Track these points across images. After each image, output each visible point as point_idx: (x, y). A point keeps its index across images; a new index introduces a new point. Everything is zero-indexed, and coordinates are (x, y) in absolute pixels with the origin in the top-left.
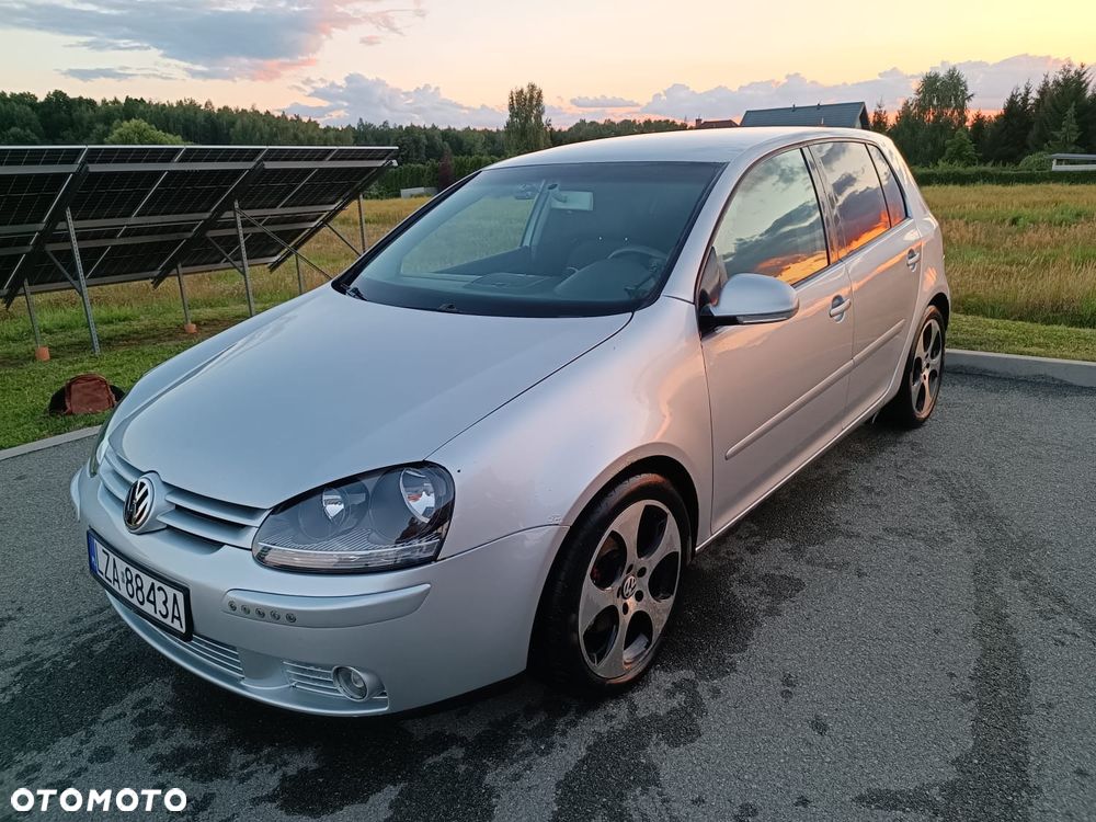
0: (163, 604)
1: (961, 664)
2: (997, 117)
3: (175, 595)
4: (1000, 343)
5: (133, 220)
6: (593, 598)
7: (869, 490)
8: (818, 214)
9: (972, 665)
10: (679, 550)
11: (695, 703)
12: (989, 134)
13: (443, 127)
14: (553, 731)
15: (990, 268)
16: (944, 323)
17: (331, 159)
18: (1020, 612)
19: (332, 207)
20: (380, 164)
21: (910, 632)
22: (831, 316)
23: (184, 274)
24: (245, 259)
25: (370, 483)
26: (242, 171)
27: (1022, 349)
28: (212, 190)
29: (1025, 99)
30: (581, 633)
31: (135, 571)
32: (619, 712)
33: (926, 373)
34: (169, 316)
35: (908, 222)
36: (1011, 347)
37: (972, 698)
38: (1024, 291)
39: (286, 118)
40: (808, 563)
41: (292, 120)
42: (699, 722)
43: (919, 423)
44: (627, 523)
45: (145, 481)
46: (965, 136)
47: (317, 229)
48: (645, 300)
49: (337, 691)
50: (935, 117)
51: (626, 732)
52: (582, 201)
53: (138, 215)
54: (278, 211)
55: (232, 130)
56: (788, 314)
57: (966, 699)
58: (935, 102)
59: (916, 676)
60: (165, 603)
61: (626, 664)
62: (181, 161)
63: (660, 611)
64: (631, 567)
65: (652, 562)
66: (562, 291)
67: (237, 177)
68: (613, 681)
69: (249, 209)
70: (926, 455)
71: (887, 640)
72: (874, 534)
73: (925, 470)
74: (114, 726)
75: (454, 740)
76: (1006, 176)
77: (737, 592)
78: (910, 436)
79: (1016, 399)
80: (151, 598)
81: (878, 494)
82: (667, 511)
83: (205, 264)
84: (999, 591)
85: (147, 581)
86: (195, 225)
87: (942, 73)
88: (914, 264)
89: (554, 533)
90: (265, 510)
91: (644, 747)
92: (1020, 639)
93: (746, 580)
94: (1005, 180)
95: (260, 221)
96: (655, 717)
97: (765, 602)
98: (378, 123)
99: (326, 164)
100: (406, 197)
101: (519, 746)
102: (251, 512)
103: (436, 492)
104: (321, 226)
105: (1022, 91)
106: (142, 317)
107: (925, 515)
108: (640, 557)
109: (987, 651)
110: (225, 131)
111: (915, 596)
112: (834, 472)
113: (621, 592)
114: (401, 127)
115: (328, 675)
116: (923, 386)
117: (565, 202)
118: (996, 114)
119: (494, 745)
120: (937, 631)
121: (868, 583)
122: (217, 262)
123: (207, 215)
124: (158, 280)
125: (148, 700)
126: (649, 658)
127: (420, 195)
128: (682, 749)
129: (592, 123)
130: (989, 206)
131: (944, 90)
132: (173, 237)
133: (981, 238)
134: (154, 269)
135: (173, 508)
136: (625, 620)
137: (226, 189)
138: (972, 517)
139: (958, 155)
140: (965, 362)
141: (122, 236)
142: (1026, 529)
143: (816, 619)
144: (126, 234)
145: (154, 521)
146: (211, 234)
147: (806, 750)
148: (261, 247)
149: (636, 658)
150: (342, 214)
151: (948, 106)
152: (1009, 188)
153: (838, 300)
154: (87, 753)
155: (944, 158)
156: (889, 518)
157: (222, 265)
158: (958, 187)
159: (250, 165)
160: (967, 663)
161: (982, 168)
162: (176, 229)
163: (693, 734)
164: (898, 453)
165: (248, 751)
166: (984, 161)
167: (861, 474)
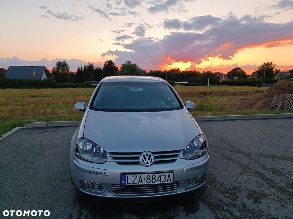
2: (76, 73)
3: (169, 174)
29: (81, 69)
31: (152, 175)
45: (147, 153)
49: (197, 183)
50: (62, 72)
58: (61, 68)
60: (165, 178)
80: (159, 179)
87: (62, 61)
115: (196, 180)
131: (63, 65)
151: (65, 69)
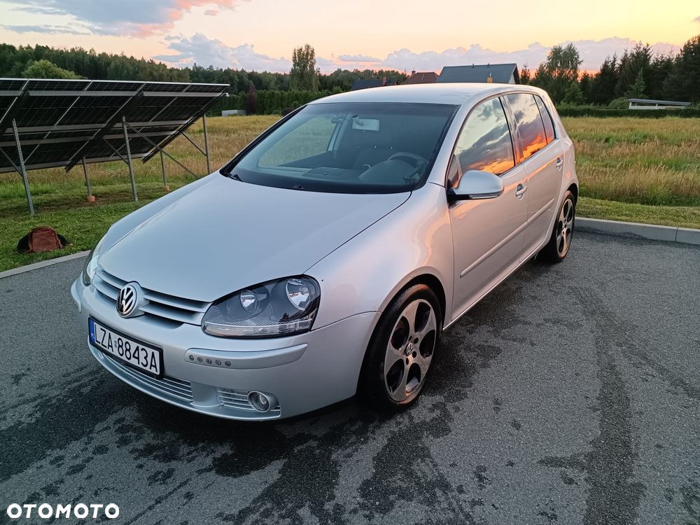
0: (143, 359)
1: (592, 392)
2: (597, 75)
3: (153, 353)
4: (604, 214)
5: (55, 127)
6: (392, 354)
7: (534, 298)
8: (508, 131)
9: (598, 392)
10: (436, 329)
11: (446, 416)
12: (591, 86)
13: (249, 71)
14: (367, 431)
15: (594, 168)
16: (575, 201)
17: (187, 91)
18: (622, 364)
19: (186, 122)
20: (218, 95)
21: (562, 375)
22: (517, 196)
23: (87, 163)
24: (129, 155)
25: (269, 287)
26: (128, 97)
27: (617, 217)
28: (108, 109)
29: (613, 64)
30: (386, 374)
31: (125, 340)
32: (404, 420)
33: (565, 230)
34: (75, 190)
35: (557, 141)
36: (611, 216)
37: (599, 410)
38: (614, 183)
39: (145, 61)
40: (503, 338)
41: (148, 63)
42: (449, 424)
43: (560, 260)
44: (410, 312)
45: (130, 287)
46: (576, 86)
47: (175, 136)
48: (417, 184)
49: (250, 407)
50: (559, 74)
51: (409, 431)
52: (373, 125)
53: (58, 125)
54: (150, 123)
55: (108, 68)
56: (498, 194)
57: (595, 410)
59: (567, 398)
60: (146, 358)
61: (407, 392)
62: (89, 90)
63: (425, 363)
64: (411, 337)
65: (421, 335)
66: (363, 178)
67: (124, 102)
68: (401, 403)
69: (131, 122)
70: (565, 278)
71: (550, 379)
72: (539, 322)
73: (565, 286)
74: (105, 433)
75: (310, 437)
76: (601, 112)
77: (464, 355)
78: (556, 267)
79: (614, 246)
80: (136, 355)
81: (539, 300)
82: (430, 306)
83: (100, 157)
84: (610, 353)
85: (134, 345)
86: (95, 132)
87: (564, 47)
88: (559, 166)
89: (374, 316)
90: (209, 303)
91: (419, 438)
92: (623, 378)
93: (468, 348)
94: (601, 114)
95: (138, 129)
96: (424, 423)
97: (480, 361)
98: (206, 67)
99: (183, 94)
100: (225, 116)
101: (348, 440)
102: (200, 304)
103: (310, 292)
104: (178, 134)
105: (612, 59)
106: (57, 191)
107: (567, 312)
108: (416, 332)
109: (605, 385)
110: (104, 69)
111: (564, 356)
112: (514, 288)
113: (405, 352)
114: (221, 70)
115: (246, 398)
116: (563, 238)
117: (362, 125)
118: (596, 73)
119: (334, 439)
120: (577, 375)
121: (537, 349)
122: (109, 156)
123: (104, 125)
124: (69, 167)
125: (123, 419)
126: (419, 391)
127: (235, 115)
128: (441, 439)
129: (346, 71)
130: (591, 130)
131: (564, 58)
132: (81, 139)
133: (587, 150)
134: (67, 160)
135: (148, 303)
136: (407, 367)
137: (118, 108)
138: (593, 313)
139: (573, 98)
140: (584, 225)
141: (47, 138)
142: (624, 319)
143: (509, 369)
144: (50, 137)
145: (137, 310)
146: (106, 137)
147: (510, 438)
148: (139, 146)
149: (413, 390)
150: (192, 127)
151: (568, 67)
152: (603, 120)
153: (520, 187)
154: (91, 449)
155: (565, 100)
156: (547, 313)
157: (111, 158)
158: (572, 118)
159: (134, 94)
160: (595, 391)
161: (587, 107)
162: (83, 133)
163: (447, 431)
164: (549, 277)
165: (190, 445)
166: (588, 102)
167: (529, 289)
